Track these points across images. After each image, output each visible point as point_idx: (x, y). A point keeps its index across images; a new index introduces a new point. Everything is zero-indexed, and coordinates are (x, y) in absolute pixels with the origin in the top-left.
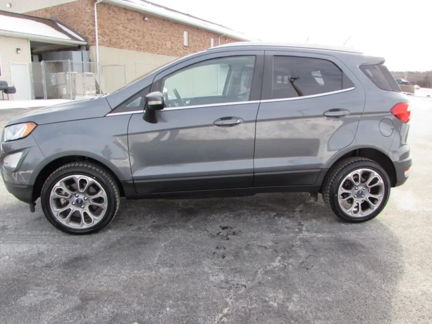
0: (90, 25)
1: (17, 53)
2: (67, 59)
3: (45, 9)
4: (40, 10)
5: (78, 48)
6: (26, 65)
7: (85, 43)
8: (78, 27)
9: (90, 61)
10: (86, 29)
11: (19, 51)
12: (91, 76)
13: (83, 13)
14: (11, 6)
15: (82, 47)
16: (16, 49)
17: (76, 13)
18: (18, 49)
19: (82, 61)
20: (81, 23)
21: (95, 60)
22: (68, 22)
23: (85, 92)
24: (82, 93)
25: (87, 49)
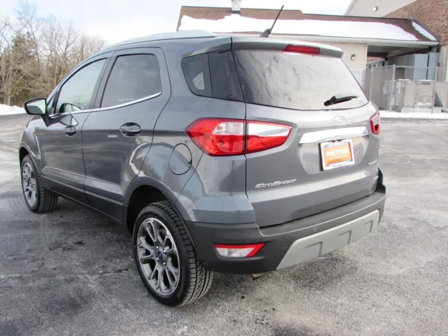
0: (445, 20)
1: (352, 59)
2: (393, 64)
3: (405, 7)
4: (400, 9)
5: (429, 49)
6: (360, 72)
7: (437, 43)
8: (432, 25)
9: (438, 65)
10: (441, 26)
11: (353, 58)
12: (428, 84)
13: (440, 6)
14: (377, 9)
15: (433, 49)
16: (351, 56)
17: (433, 7)
18: (353, 56)
19: (428, 66)
20: (436, 19)
21: (444, 64)
22: (424, 19)
23: (415, 103)
24: (412, 105)
25: (438, 51)
